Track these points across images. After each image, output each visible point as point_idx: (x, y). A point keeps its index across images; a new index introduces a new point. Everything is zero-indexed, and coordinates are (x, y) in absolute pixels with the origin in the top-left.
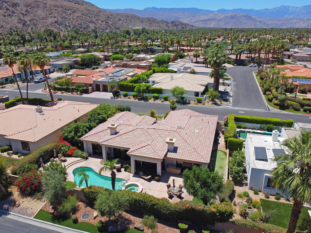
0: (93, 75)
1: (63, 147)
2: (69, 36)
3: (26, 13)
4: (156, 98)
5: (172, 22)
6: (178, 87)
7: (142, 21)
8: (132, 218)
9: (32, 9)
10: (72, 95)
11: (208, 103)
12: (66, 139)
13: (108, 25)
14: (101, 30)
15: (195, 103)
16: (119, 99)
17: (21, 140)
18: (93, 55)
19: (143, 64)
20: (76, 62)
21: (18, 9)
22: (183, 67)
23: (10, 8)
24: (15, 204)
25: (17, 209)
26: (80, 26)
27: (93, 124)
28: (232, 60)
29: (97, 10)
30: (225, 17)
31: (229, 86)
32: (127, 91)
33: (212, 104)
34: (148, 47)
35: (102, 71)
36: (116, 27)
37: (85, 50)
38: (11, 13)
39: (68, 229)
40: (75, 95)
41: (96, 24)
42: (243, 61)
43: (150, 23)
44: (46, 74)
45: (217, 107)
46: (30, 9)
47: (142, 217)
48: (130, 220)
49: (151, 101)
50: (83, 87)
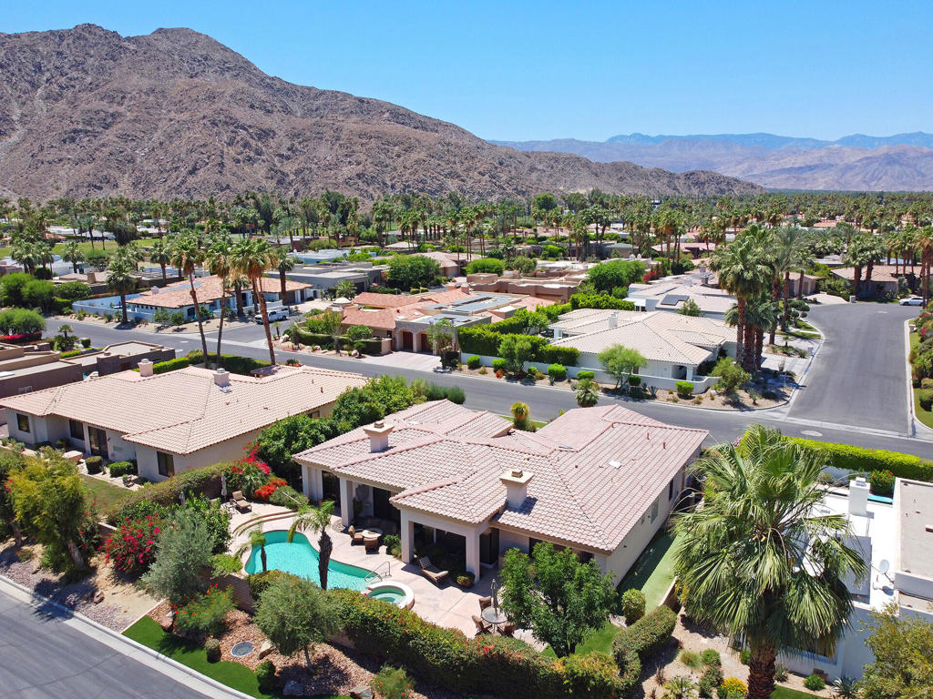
0: (399, 308)
1: (248, 474)
2: (377, 209)
3: (290, 153)
4: (558, 377)
5: (688, 176)
6: (621, 348)
7: (596, 171)
8: (352, 667)
9: (305, 144)
10: (338, 358)
11: (713, 399)
12: (262, 455)
13: (498, 183)
14: (477, 197)
15: (670, 396)
16: (455, 374)
17: (159, 446)
18: (423, 259)
19: (554, 284)
20: (377, 276)
21: (272, 143)
22: (664, 296)
23: (253, 143)
24: (93, 595)
25: (93, 607)
26: (421, 185)
27: (342, 424)
28: (842, 284)
29: (473, 145)
30: (867, 158)
31: (802, 355)
32: (481, 355)
33: (725, 403)
34: (591, 242)
35: (430, 300)
36: (519, 188)
37: (411, 245)
38: (252, 154)
39: (191, 674)
40: (344, 357)
41: (463, 181)
42: (880, 286)
43: (621, 179)
44: (294, 302)
45: (739, 413)
46: (300, 143)
47: (375, 670)
48: (346, 674)
49: (543, 385)
50: (368, 336)
